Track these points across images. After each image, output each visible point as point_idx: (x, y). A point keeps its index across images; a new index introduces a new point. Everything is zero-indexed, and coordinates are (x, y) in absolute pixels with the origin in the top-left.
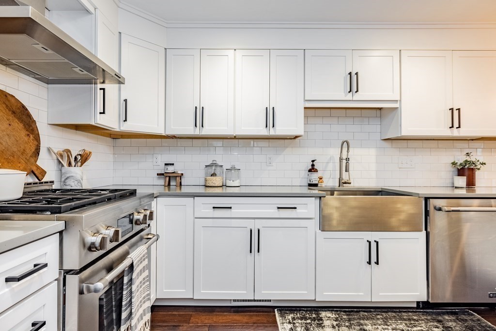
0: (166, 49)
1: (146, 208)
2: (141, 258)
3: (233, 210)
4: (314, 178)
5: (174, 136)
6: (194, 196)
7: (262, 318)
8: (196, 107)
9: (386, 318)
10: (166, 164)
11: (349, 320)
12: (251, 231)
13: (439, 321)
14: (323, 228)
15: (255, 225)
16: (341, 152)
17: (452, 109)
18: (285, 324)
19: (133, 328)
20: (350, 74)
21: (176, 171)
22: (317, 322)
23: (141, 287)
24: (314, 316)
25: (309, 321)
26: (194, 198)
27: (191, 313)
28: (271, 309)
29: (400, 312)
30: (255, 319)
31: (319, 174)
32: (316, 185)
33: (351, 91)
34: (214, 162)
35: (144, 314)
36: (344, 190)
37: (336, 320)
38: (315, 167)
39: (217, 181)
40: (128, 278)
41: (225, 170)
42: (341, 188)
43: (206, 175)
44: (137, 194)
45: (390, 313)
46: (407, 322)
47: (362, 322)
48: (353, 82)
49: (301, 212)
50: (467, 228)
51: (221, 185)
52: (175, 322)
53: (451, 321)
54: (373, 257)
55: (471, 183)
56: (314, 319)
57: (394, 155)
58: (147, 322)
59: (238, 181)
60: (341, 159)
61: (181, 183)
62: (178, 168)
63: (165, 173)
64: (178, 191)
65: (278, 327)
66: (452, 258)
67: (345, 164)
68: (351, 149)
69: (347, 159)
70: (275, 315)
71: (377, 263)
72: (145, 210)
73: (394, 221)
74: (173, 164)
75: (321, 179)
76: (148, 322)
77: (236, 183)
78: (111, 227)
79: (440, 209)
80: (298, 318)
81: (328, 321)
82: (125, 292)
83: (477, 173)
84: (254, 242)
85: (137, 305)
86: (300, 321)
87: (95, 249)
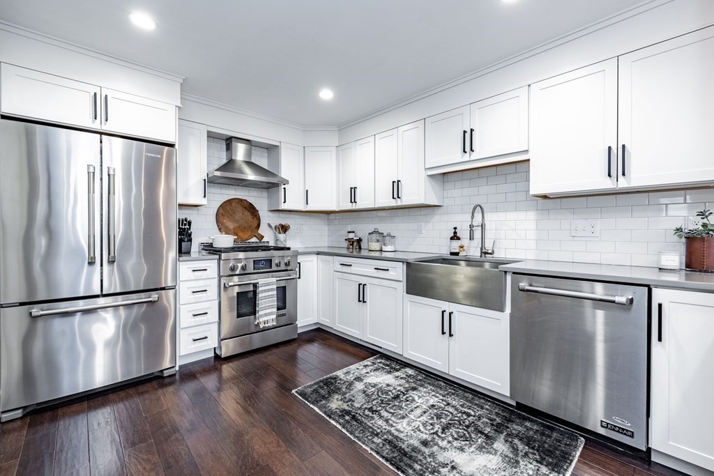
3: (352, 268)
8: (351, 188)
9: (454, 394)
10: (349, 232)
11: (419, 380)
12: (359, 285)
16: (483, 217)
20: (464, 132)
22: (392, 370)
24: (398, 367)
25: (387, 367)
26: (333, 257)
31: (461, 242)
33: (465, 151)
34: (376, 230)
37: (410, 376)
38: (458, 235)
45: (467, 394)
47: (427, 385)
49: (391, 274)
57: (563, 219)
61: (360, 247)
69: (483, 226)
74: (354, 232)
75: (463, 247)
81: (400, 374)
84: (362, 294)
86: (381, 365)
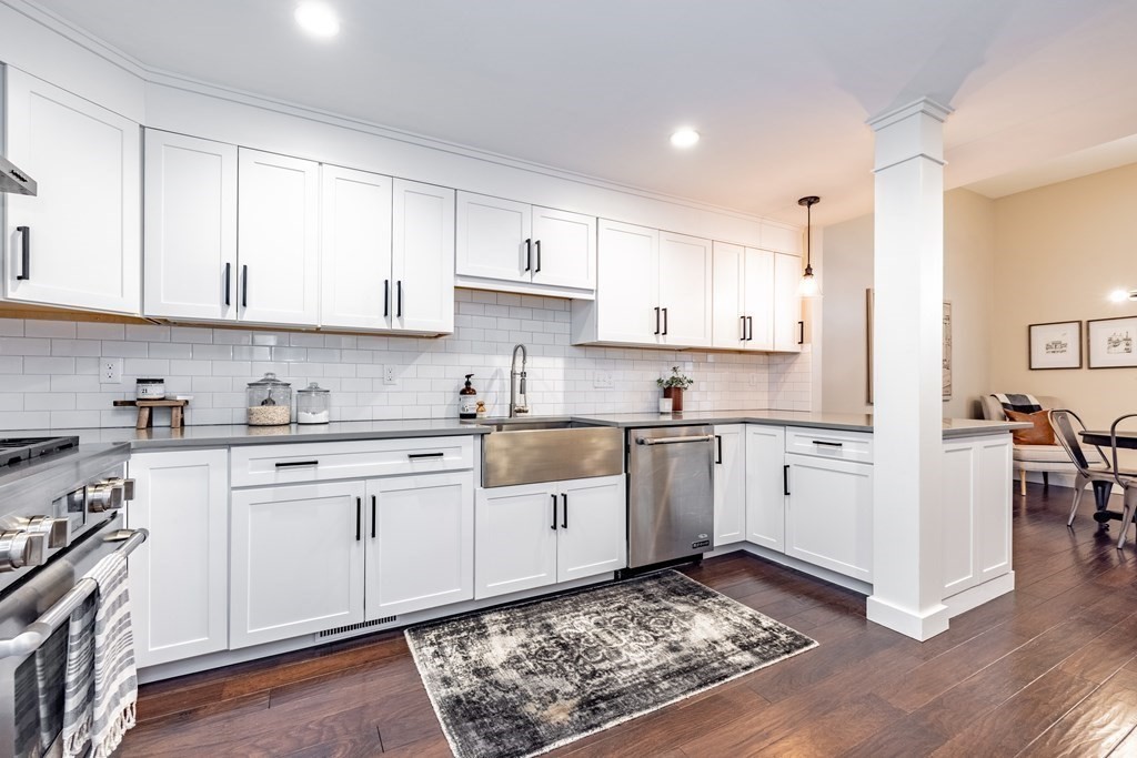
0: (142, 127)
1: (112, 475)
2: (115, 577)
3: (320, 467)
4: (470, 404)
5: (166, 320)
6: (229, 444)
7: (382, 650)
8: (228, 265)
9: (576, 602)
10: (139, 381)
11: (526, 617)
12: (359, 500)
13: (640, 591)
14: (486, 484)
15: (365, 491)
16: (514, 363)
17: (657, 309)
18: (424, 649)
19: (99, 723)
20: (528, 241)
21: (168, 395)
22: (477, 631)
23: (114, 638)
24: (472, 624)
25: (464, 634)
26: (229, 450)
27: (223, 680)
28: (398, 633)
29: (594, 590)
30: (366, 655)
31: (479, 397)
32: (473, 416)
33: (528, 269)
34: (270, 377)
35: (121, 693)
36: (516, 421)
37: (507, 621)
38: (472, 387)
39: (278, 413)
40: (83, 623)
41: (295, 393)
42: (513, 419)
43: (251, 402)
44: (80, 447)
45: (581, 595)
46: (603, 601)
47: (544, 615)
48: (532, 254)
49: (450, 460)
50: (674, 463)
51: (287, 422)
52: (183, 706)
53: (653, 587)
54: (560, 517)
55: (677, 408)
56: (473, 629)
57: (589, 369)
58: (129, 709)
59: (325, 413)
60: (513, 374)
61: (182, 420)
62: (175, 389)
63: (139, 400)
64: (177, 437)
65: (411, 657)
66: (656, 506)
67: (519, 382)
68: (528, 359)
69: (523, 374)
70: (405, 640)
71: (565, 526)
72: (110, 479)
73: (587, 463)
74: (161, 381)
75: (481, 405)
76: (132, 708)
77: (322, 417)
78: (41, 517)
79: (642, 443)
80: (447, 634)
81: (495, 627)
82: (73, 655)
83: (684, 393)
84: (365, 521)
85: (107, 675)
86: (449, 638)
87: (9, 566)
